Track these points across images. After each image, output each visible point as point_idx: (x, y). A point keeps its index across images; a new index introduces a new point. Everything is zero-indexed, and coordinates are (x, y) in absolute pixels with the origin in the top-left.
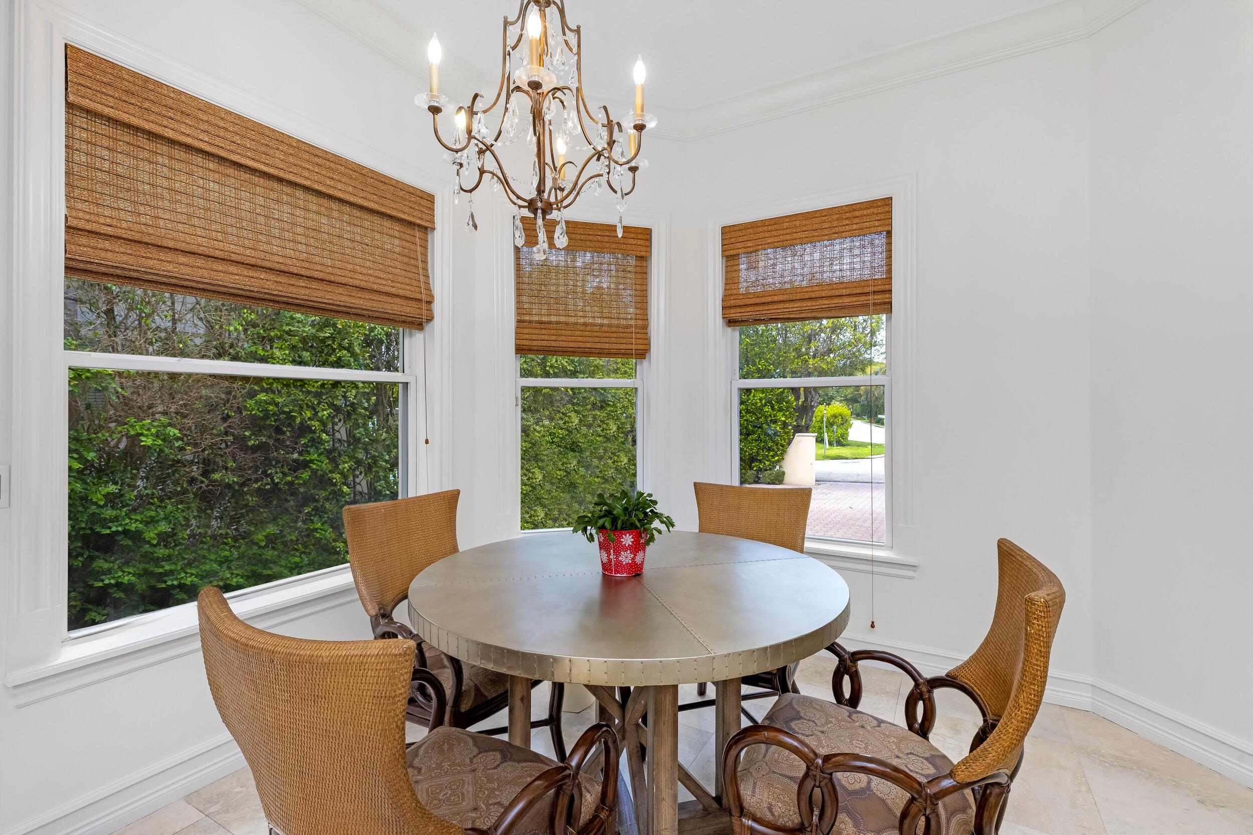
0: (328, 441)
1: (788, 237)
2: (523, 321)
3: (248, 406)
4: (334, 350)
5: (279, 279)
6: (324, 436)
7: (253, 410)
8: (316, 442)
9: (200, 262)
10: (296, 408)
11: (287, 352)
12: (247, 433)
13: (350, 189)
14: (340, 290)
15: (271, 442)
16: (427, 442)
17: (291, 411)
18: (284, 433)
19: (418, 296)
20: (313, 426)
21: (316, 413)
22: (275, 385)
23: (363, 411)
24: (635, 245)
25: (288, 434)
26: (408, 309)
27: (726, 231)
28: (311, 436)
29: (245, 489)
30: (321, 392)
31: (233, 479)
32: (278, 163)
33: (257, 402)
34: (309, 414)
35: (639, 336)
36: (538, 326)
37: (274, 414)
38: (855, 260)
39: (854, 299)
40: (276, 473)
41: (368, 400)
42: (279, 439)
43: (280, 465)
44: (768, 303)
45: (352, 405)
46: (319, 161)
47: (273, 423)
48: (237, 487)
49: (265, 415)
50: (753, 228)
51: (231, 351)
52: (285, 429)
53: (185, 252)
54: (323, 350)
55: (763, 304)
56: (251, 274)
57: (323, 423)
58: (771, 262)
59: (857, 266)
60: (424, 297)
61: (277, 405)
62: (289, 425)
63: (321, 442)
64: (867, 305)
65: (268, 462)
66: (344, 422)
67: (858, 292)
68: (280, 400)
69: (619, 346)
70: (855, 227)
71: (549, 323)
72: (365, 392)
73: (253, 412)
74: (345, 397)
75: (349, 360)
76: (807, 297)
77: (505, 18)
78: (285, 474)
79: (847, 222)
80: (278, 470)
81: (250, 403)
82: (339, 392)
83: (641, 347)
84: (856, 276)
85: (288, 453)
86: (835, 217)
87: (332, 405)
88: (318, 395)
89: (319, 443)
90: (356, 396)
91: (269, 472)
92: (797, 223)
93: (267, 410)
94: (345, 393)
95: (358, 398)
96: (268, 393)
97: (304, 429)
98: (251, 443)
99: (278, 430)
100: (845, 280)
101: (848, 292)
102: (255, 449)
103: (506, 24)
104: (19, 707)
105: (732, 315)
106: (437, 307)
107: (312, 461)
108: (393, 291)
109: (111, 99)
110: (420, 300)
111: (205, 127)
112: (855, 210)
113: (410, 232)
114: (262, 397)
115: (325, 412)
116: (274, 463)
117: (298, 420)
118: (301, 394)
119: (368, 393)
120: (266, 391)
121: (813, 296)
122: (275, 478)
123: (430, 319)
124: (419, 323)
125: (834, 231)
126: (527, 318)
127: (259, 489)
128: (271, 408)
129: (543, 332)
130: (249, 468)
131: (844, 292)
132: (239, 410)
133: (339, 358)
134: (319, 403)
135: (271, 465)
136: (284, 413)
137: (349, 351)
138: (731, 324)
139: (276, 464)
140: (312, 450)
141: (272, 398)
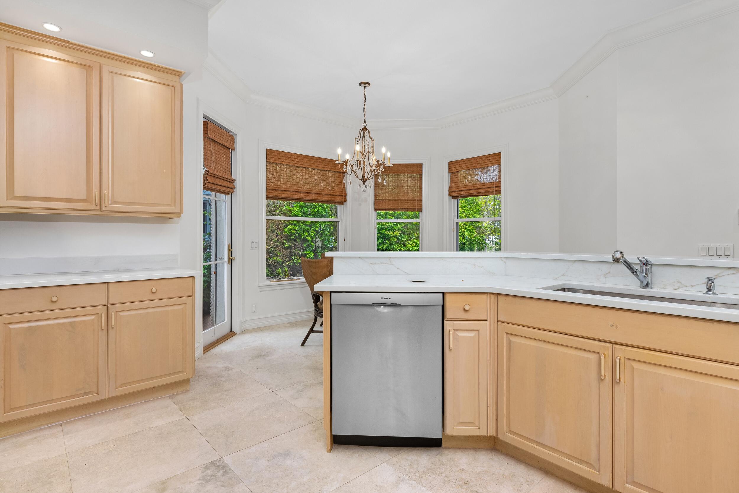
0: (314, 246)
1: (469, 166)
2: (377, 200)
3: (285, 230)
4: (316, 207)
5: (305, 195)
6: (312, 244)
7: (287, 232)
8: (309, 246)
9: (289, 193)
10: (302, 232)
11: (299, 208)
12: (285, 242)
13: (323, 166)
14: (320, 196)
15: (293, 245)
16: (344, 240)
17: (300, 233)
18: (297, 242)
19: (342, 195)
20: (308, 239)
21: (309, 234)
22: (294, 222)
23: (327, 233)
24: (417, 170)
25: (299, 242)
26: (339, 199)
27: (450, 163)
28: (307, 243)
29: (284, 265)
30: (311, 225)
31: (279, 260)
32: (305, 164)
33: (288, 229)
34: (306, 234)
35: (419, 203)
36: (382, 201)
37: (294, 234)
38: (491, 175)
39: (490, 189)
40: (294, 258)
41: (330, 228)
42: (295, 244)
43: (296, 255)
44: (463, 191)
45: (323, 230)
46: (315, 160)
47: (294, 238)
48: (281, 264)
49: (291, 234)
50: (458, 162)
51: (279, 208)
52: (298, 240)
53: (286, 191)
54: (312, 207)
55: (461, 191)
56: (299, 194)
57: (312, 238)
58: (465, 175)
59: (492, 177)
60: (344, 195)
61: (295, 230)
62: (299, 239)
63: (311, 246)
64: (493, 191)
65: (292, 254)
66: (320, 238)
67: (491, 187)
68: (296, 228)
69: (411, 207)
70: (490, 163)
71: (386, 200)
72: (328, 225)
73: (287, 233)
74: (320, 227)
75: (322, 211)
76: (475, 188)
77: (355, 138)
78: (298, 259)
79: (488, 161)
80: (295, 258)
81: (286, 229)
82: (318, 225)
83: (419, 207)
84: (491, 181)
85: (299, 250)
86: (484, 159)
87: (315, 230)
88: (310, 226)
89: (310, 247)
90: (324, 226)
91: (292, 258)
92: (472, 161)
93: (291, 232)
94: (320, 225)
95: (325, 227)
96: (292, 225)
97: (305, 240)
98: (286, 246)
99: (295, 241)
100: (488, 182)
101: (488, 186)
102: (287, 248)
103: (355, 139)
104: (260, 291)
105: (454, 195)
106: (348, 197)
107: (308, 254)
108: (334, 194)
109: (273, 158)
110: (342, 196)
111: (290, 159)
112: (490, 157)
113: (340, 174)
114: (290, 227)
115: (313, 233)
116: (294, 254)
117: (303, 237)
118: (304, 225)
119: (330, 225)
120: (291, 224)
121: (477, 188)
122: (294, 260)
123: (346, 201)
124: (342, 203)
125: (483, 164)
126: (378, 199)
127: (288, 265)
128: (293, 231)
129: (384, 203)
130: (286, 256)
131: (486, 187)
132: (282, 232)
133: (318, 210)
134: (310, 229)
135: (293, 255)
136: (297, 233)
137: (322, 207)
138: (453, 198)
139: (294, 255)
140: (308, 249)
141: (293, 227)
